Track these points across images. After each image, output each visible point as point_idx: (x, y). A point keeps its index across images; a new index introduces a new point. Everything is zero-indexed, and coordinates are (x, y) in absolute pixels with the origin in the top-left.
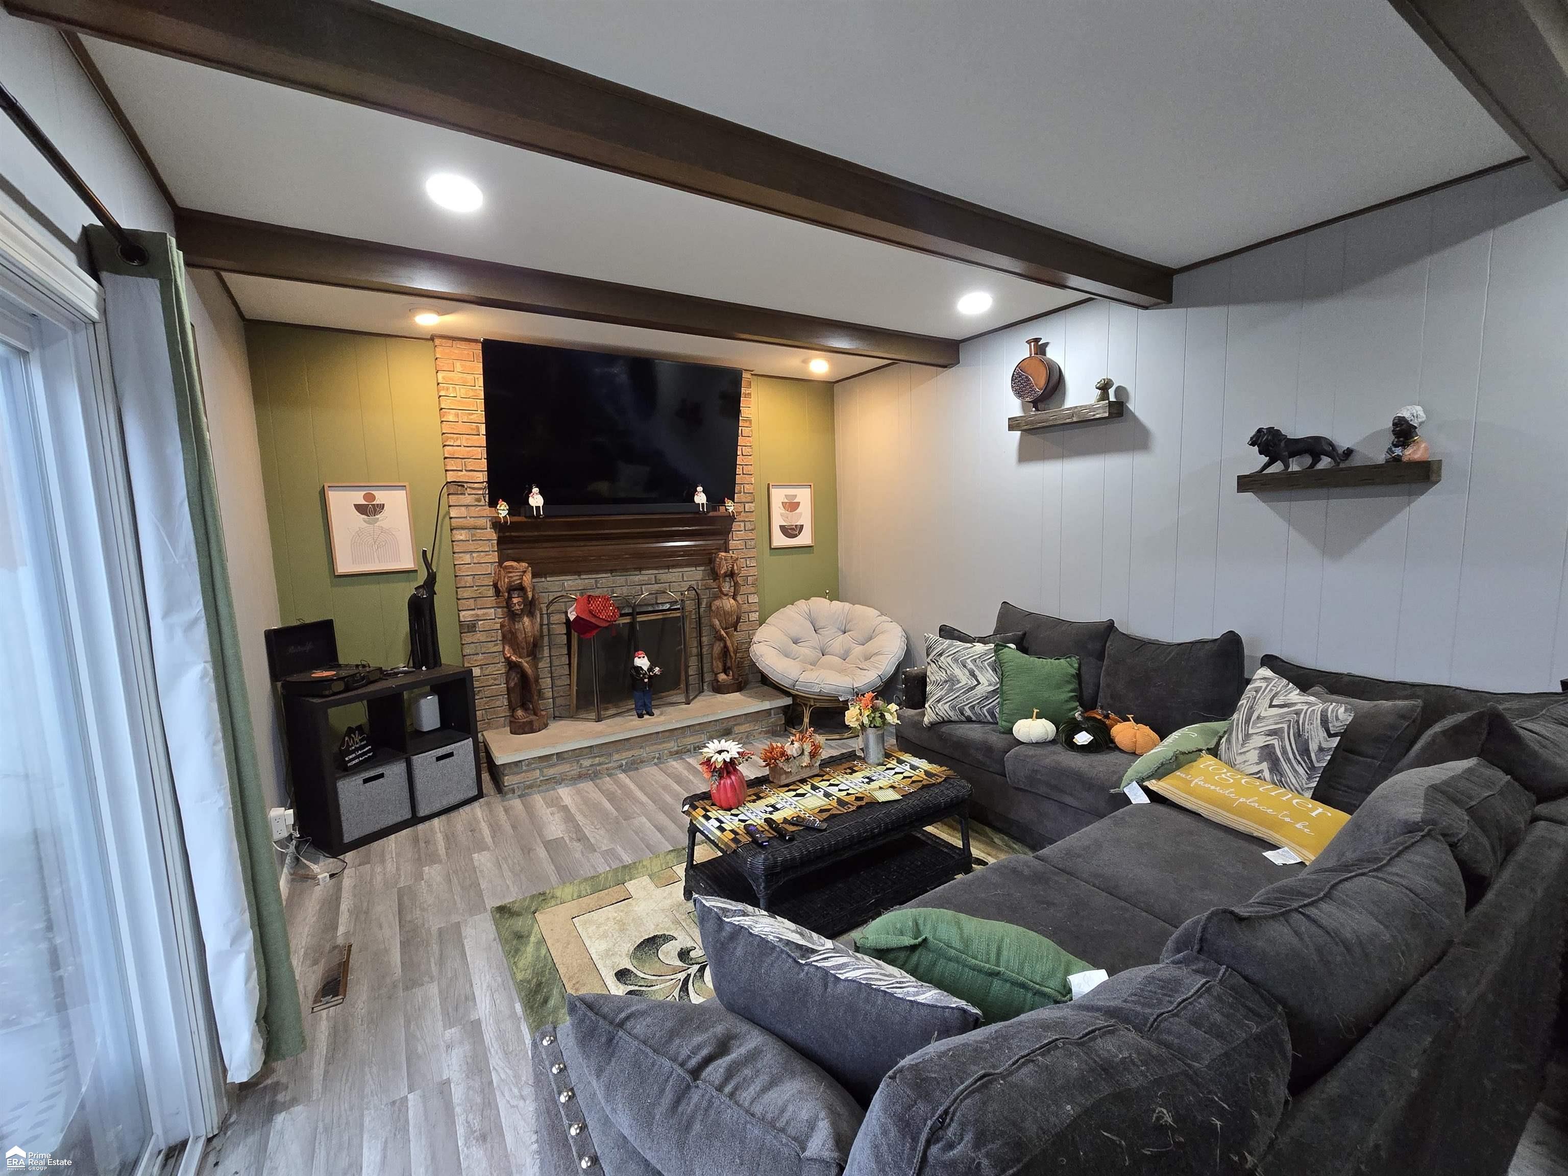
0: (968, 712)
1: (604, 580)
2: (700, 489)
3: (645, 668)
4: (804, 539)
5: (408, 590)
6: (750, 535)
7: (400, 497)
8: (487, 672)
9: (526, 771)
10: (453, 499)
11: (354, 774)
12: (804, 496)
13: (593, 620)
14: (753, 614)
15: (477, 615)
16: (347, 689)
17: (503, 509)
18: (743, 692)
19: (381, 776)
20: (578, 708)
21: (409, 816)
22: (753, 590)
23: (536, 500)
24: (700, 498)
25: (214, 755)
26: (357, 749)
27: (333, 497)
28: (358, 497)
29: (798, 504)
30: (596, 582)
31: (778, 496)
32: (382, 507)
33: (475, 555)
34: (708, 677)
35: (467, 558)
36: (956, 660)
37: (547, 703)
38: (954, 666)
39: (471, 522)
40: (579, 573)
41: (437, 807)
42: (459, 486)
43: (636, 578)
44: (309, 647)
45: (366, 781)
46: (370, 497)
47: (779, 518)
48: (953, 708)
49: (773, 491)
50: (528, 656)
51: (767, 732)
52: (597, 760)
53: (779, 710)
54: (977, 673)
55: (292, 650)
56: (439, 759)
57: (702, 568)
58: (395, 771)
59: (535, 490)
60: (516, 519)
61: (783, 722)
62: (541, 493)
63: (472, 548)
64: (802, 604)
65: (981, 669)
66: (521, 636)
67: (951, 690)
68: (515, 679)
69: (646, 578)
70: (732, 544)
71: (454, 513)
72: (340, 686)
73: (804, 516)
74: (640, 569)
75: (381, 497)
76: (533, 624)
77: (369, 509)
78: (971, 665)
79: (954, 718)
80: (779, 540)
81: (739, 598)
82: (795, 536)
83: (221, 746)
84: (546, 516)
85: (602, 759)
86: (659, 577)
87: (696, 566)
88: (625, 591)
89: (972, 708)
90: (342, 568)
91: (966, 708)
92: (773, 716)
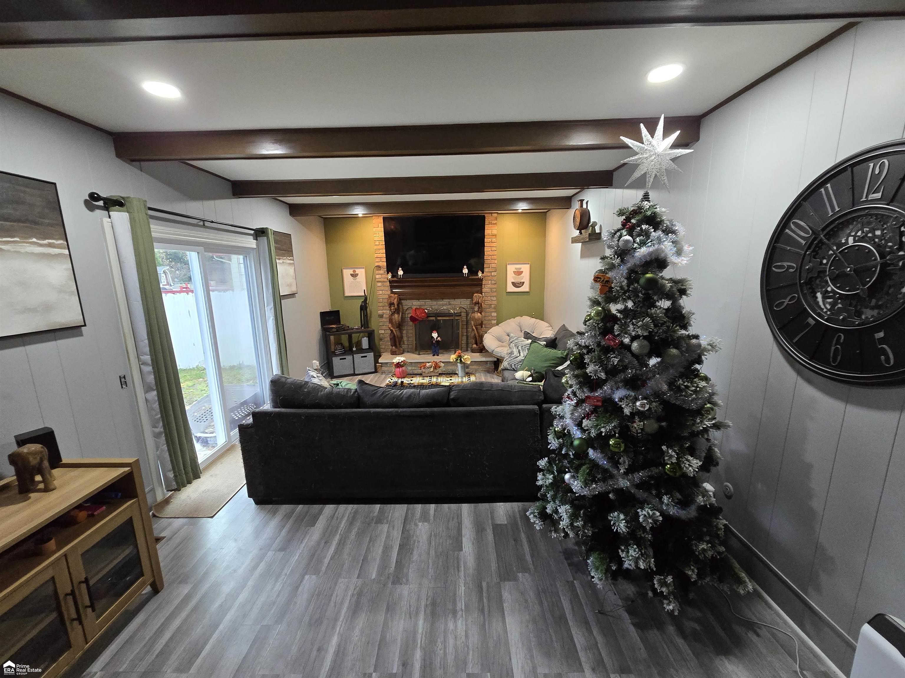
0: (513, 367)
1: (428, 302)
2: (465, 267)
3: (435, 338)
4: (525, 288)
5: (360, 302)
6: (494, 286)
7: (363, 270)
8: (386, 332)
9: (389, 367)
10: (377, 272)
11: (338, 356)
12: (526, 269)
13: (417, 317)
14: (494, 321)
15: (383, 312)
16: (337, 331)
17: (390, 276)
18: (481, 354)
19: (345, 359)
20: (416, 350)
21: (353, 373)
22: (494, 310)
23: (401, 272)
24: (465, 271)
25: (274, 336)
26: (340, 350)
27: (344, 271)
28: (351, 271)
29: (522, 272)
30: (425, 303)
31: (511, 269)
32: (358, 274)
33: (383, 291)
34: (470, 345)
35: (381, 292)
36: (515, 345)
37: (404, 347)
38: (514, 348)
39: (382, 280)
40: (419, 300)
41: (361, 372)
42: (379, 267)
43: (441, 302)
44: (332, 317)
45: (341, 359)
46: (354, 271)
47: (511, 278)
48: (509, 364)
49: (508, 266)
50: (397, 328)
51: (485, 371)
52: (413, 368)
53: (492, 363)
54: (521, 351)
55: (327, 318)
56: (362, 357)
57: (470, 300)
58: (349, 358)
59: (400, 269)
60: (393, 279)
61: (493, 368)
62: (402, 270)
63: (382, 289)
64: (518, 319)
65: (523, 350)
66: (394, 321)
67: (509, 357)
68: (392, 335)
69: (445, 302)
70: (484, 290)
71: (377, 276)
72: (335, 330)
73: (525, 278)
74: (443, 299)
75: (358, 271)
76: (398, 316)
77: (354, 275)
78: (520, 348)
79: (509, 368)
80: (511, 288)
81: (483, 313)
82: (520, 287)
83: (276, 335)
84: (403, 278)
85: (415, 368)
86: (450, 302)
87: (467, 299)
88: (436, 307)
89: (515, 365)
90: (347, 294)
91: (513, 365)
92: (488, 364)
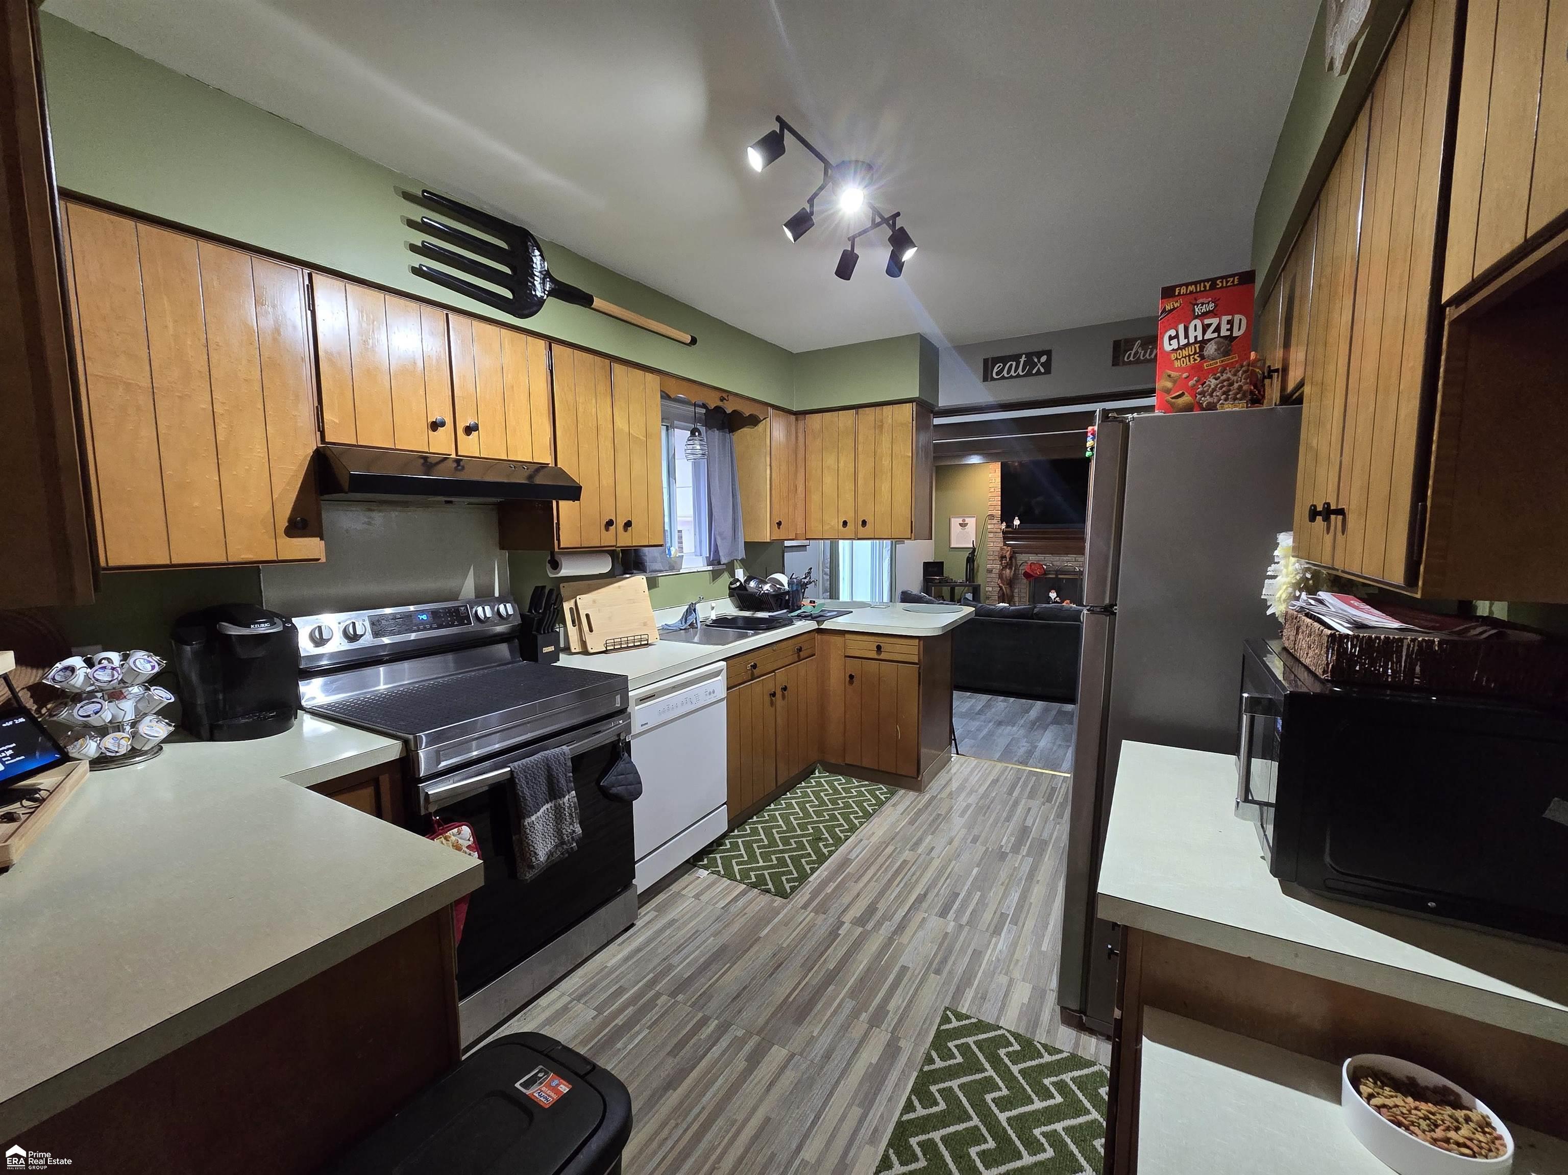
1: (1048, 557)
3: (1053, 598)
5: (967, 554)
7: (973, 520)
10: (989, 521)
13: (1031, 574)
16: (939, 582)
17: (1004, 526)
23: (1017, 522)
27: (953, 520)
28: (960, 521)
30: (1045, 558)
32: (967, 523)
35: (992, 543)
39: (995, 530)
40: (1037, 554)
42: (992, 517)
43: (1064, 558)
44: (936, 569)
46: (964, 520)
50: (1007, 585)
55: (930, 569)
59: (1017, 518)
60: (1007, 530)
62: (1019, 519)
63: (994, 539)
68: (1001, 593)
71: (989, 526)
74: (1065, 554)
75: (967, 520)
76: (1010, 572)
77: (963, 525)
84: (1018, 529)
86: (1077, 558)
88: (1058, 563)
90: (952, 546)
